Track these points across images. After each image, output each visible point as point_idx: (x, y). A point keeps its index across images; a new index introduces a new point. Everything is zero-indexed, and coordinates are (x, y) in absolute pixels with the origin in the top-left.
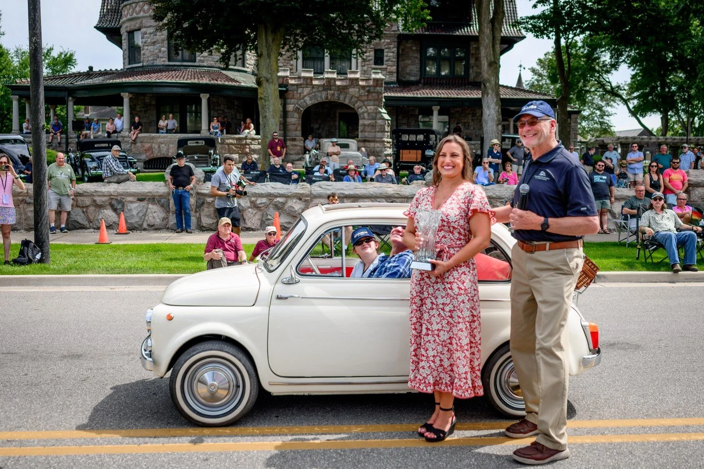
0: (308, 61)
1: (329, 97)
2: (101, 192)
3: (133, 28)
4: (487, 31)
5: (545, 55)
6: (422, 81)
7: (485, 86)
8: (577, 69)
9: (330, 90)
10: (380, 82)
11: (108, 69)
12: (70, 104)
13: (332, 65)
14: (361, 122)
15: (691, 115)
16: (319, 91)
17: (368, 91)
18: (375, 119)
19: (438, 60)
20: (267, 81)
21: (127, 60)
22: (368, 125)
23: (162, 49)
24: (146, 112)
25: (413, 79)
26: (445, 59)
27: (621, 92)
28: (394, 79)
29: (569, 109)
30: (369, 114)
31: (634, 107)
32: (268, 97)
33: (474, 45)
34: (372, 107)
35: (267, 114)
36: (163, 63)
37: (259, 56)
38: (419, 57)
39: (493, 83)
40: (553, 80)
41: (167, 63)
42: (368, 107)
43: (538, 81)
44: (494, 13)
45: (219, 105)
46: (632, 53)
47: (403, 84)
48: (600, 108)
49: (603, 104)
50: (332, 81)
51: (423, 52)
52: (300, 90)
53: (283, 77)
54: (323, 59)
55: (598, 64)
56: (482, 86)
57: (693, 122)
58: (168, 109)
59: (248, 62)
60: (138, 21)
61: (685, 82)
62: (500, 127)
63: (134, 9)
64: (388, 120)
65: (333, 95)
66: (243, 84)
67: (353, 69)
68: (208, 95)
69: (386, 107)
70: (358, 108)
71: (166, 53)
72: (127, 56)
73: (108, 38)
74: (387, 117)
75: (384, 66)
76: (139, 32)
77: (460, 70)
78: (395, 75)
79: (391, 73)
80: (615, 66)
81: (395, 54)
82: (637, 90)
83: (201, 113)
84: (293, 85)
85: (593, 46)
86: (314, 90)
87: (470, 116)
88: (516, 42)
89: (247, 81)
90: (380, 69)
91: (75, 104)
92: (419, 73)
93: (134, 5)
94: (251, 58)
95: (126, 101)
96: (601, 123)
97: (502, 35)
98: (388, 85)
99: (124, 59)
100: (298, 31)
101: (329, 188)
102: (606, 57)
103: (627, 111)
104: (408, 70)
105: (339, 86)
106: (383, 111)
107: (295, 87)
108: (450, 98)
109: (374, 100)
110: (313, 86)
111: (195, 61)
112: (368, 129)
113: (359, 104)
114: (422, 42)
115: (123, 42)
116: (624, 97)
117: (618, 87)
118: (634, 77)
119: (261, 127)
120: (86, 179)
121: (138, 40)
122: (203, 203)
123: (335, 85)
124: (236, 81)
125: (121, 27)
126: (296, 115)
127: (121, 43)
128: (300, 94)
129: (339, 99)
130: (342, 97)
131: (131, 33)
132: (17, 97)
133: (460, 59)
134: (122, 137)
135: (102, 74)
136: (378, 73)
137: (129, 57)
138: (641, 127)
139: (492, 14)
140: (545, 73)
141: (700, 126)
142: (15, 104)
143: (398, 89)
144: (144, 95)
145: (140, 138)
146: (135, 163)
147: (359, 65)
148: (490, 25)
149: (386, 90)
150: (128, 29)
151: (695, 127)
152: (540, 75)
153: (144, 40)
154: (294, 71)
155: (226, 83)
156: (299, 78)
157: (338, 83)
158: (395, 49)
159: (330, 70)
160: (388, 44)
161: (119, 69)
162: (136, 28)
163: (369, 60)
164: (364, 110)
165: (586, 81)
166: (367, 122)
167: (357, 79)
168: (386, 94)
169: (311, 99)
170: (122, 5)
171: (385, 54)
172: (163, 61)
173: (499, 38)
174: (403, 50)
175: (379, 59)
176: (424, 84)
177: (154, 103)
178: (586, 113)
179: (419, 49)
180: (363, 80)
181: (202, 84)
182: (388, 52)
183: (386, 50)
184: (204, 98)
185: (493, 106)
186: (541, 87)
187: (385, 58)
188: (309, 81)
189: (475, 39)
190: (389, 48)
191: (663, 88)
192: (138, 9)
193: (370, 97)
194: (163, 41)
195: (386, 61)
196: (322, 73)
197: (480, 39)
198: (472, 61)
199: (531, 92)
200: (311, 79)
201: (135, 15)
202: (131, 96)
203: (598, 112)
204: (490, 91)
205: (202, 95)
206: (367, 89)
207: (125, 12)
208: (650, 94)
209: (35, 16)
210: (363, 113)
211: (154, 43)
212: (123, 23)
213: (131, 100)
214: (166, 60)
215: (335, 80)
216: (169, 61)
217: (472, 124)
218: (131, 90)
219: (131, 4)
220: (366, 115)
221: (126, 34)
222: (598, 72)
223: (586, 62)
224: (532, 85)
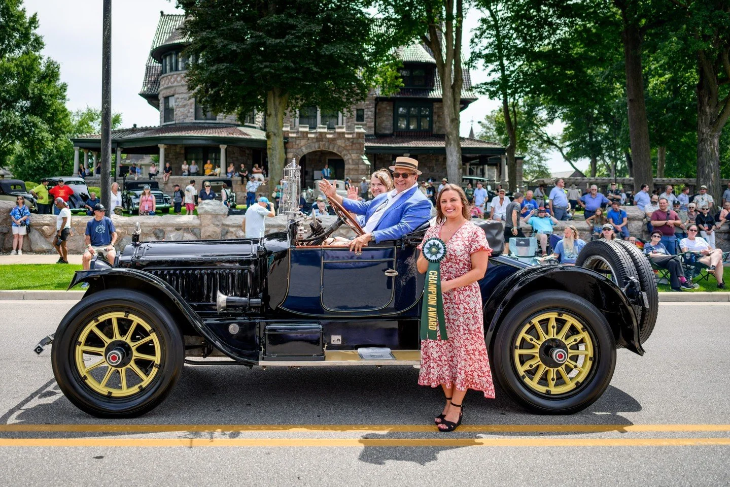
0: (303, 119)
1: (321, 147)
2: (147, 223)
3: (168, 94)
4: (449, 94)
5: (492, 112)
6: (395, 134)
7: (448, 138)
8: (520, 124)
9: (322, 141)
10: (361, 135)
11: (148, 126)
12: (119, 153)
13: (323, 123)
14: (346, 167)
15: (615, 159)
16: (313, 142)
17: (352, 143)
18: (357, 164)
19: (408, 117)
20: (275, 135)
21: (163, 119)
22: (352, 170)
23: (191, 110)
24: (177, 159)
25: (387, 132)
26: (414, 116)
27: (555, 141)
28: (372, 132)
29: (516, 156)
30: (353, 160)
31: (567, 153)
32: (275, 148)
33: (436, 105)
34: (356, 155)
35: (274, 161)
36: (191, 121)
37: (266, 115)
38: (392, 114)
39: (455, 135)
40: (500, 131)
41: (194, 121)
42: (353, 155)
43: (486, 133)
44: (455, 81)
45: (234, 154)
46: (565, 111)
47: (379, 136)
48: (538, 155)
49: (540, 151)
50: (323, 135)
51: (395, 111)
52: (298, 142)
53: (285, 132)
54: (316, 117)
55: (536, 119)
56: (446, 138)
57: (616, 166)
58: (193, 156)
59: (257, 120)
60: (173, 89)
61: (609, 133)
62: (461, 170)
63: (170, 80)
64: (368, 165)
65: (324, 145)
66: (253, 137)
67: (340, 125)
68: (225, 146)
69: (367, 154)
70: (344, 155)
71: (194, 113)
72: (163, 116)
73: (149, 102)
74: (367, 162)
75: (365, 122)
76: (173, 97)
77: (425, 124)
78: (373, 129)
79: (370, 128)
80: (551, 120)
81: (373, 113)
82: (569, 140)
83: (219, 159)
84: (292, 138)
85: (532, 106)
86: (309, 141)
87: (434, 162)
88: (470, 102)
89: (257, 134)
90: (361, 125)
91: (122, 152)
92: (392, 128)
93: (169, 77)
94: (259, 117)
95: (162, 151)
96: (540, 167)
97: (461, 97)
98: (368, 138)
99: (161, 118)
100: (299, 96)
101: (328, 220)
102: (543, 114)
103: (562, 157)
104: (383, 125)
105: (329, 138)
106: (364, 157)
107: (294, 139)
108: (418, 147)
109: (357, 149)
110: (308, 139)
111: (215, 119)
112: (352, 172)
113: (344, 152)
114: (394, 102)
115: (160, 105)
116: (558, 144)
117: (554, 138)
118: (566, 129)
119: (269, 171)
120: (131, 212)
121: (172, 103)
122: (227, 232)
123: (326, 138)
124: (248, 135)
125: (159, 94)
127: (159, 106)
128: (298, 145)
129: (329, 149)
130: (331, 147)
131: (167, 99)
132: (78, 148)
133: (426, 116)
134: (158, 178)
135: (142, 130)
136: (360, 128)
137: (165, 117)
138: (574, 170)
139: (453, 81)
140: (492, 126)
141: (622, 169)
142: (76, 154)
143: (376, 141)
144: (175, 145)
145: (172, 179)
146: (169, 199)
147: (345, 121)
148: (451, 90)
149: (367, 140)
150: (165, 96)
151: (618, 170)
152: (488, 128)
153: (177, 104)
154: (293, 126)
155: (240, 136)
156: (298, 132)
157: (328, 136)
158: (373, 109)
159: (322, 126)
160: (367, 105)
161: (157, 126)
162: (171, 94)
163: (353, 118)
164: (349, 158)
165: (527, 133)
166: (351, 167)
167: (343, 133)
168: (366, 144)
169: (306, 149)
170: (160, 77)
171: (365, 113)
172: (191, 119)
173: (459, 100)
174: (379, 110)
175: (360, 118)
176: (397, 136)
177: (183, 152)
178: (526, 159)
179: (392, 108)
180: (348, 133)
181: (222, 138)
182: (367, 111)
183: (365, 110)
184: (223, 148)
185: (455, 153)
186: (489, 137)
187: (365, 116)
188: (305, 134)
189: (439, 100)
190: (368, 108)
191: (591, 138)
192: (172, 80)
193: (354, 146)
194: (191, 104)
195: (367, 118)
196: (315, 128)
197: (444, 101)
198: (435, 118)
199: (481, 142)
200: (307, 133)
201: (170, 84)
202: (166, 146)
203: (537, 158)
204: (452, 142)
205: (221, 146)
206: (352, 140)
207: (162, 83)
208: (580, 143)
209: (107, 87)
210: (348, 160)
211: (184, 106)
212: (161, 90)
213: (166, 150)
214: (193, 118)
215: (326, 133)
216: (196, 119)
217: (435, 168)
218: (167, 142)
219: (167, 76)
220: (350, 161)
221: (163, 99)
222: (537, 125)
223: (527, 118)
224: (482, 136)
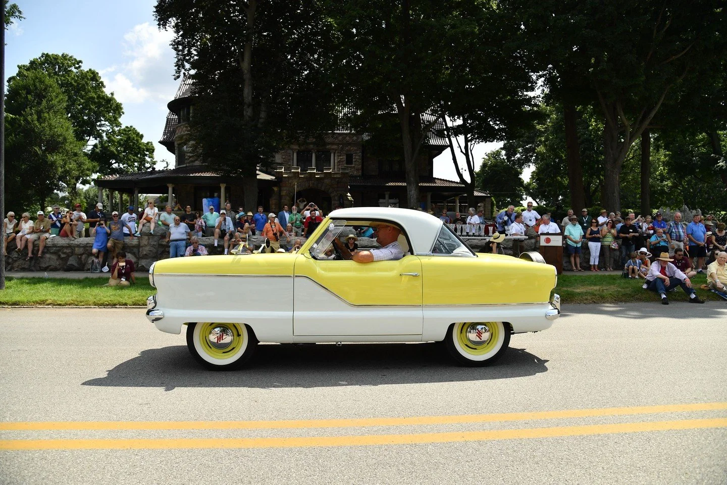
0: (300, 162)
1: (311, 185)
6: (380, 175)
9: (311, 181)
10: (346, 175)
11: (165, 169)
13: (316, 164)
14: (333, 202)
16: (304, 182)
17: (338, 182)
18: (342, 200)
25: (373, 174)
28: (360, 173)
30: (338, 197)
34: (340, 192)
36: (199, 164)
41: (202, 164)
42: (338, 192)
47: (367, 177)
50: (312, 175)
52: (290, 181)
53: (280, 173)
54: (311, 161)
60: (184, 137)
64: (352, 201)
65: (313, 184)
68: (225, 185)
70: (331, 193)
72: (178, 161)
73: (167, 149)
74: (351, 199)
75: (353, 165)
78: (360, 171)
79: (357, 170)
81: (361, 157)
84: (285, 178)
86: (300, 181)
90: (350, 167)
91: (139, 192)
92: (377, 170)
93: (182, 126)
95: (170, 189)
99: (176, 162)
104: (370, 168)
105: (317, 179)
106: (348, 194)
107: (287, 179)
109: (342, 188)
110: (300, 178)
113: (331, 190)
123: (315, 178)
125: (175, 141)
126: (288, 198)
127: (175, 151)
128: (290, 183)
129: (317, 187)
130: (319, 185)
132: (102, 188)
135: (160, 172)
137: (180, 162)
143: (362, 181)
144: (187, 186)
147: (336, 163)
150: (180, 143)
153: (188, 149)
156: (291, 173)
157: (317, 176)
158: (360, 154)
159: (312, 167)
160: (356, 150)
162: (183, 142)
163: (343, 161)
164: (335, 194)
166: (336, 202)
167: (330, 174)
168: (351, 183)
169: (298, 187)
171: (354, 157)
174: (366, 155)
175: (349, 161)
176: (381, 177)
177: (192, 191)
180: (334, 174)
182: (355, 156)
184: (223, 187)
187: (354, 160)
188: (297, 174)
190: (356, 153)
192: (184, 129)
193: (339, 185)
200: (299, 173)
201: (182, 133)
205: (221, 185)
206: (337, 180)
207: (177, 132)
210: (334, 196)
211: (194, 151)
212: (176, 139)
213: (174, 188)
214: (201, 162)
215: (314, 174)
216: (203, 162)
218: (176, 182)
219: (180, 126)
220: (336, 198)
